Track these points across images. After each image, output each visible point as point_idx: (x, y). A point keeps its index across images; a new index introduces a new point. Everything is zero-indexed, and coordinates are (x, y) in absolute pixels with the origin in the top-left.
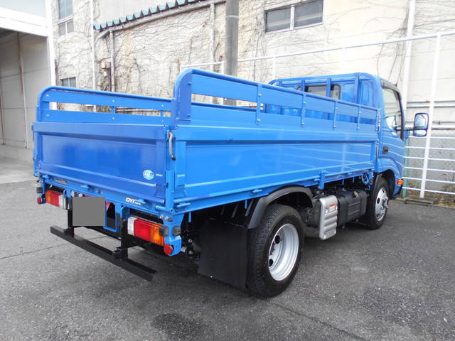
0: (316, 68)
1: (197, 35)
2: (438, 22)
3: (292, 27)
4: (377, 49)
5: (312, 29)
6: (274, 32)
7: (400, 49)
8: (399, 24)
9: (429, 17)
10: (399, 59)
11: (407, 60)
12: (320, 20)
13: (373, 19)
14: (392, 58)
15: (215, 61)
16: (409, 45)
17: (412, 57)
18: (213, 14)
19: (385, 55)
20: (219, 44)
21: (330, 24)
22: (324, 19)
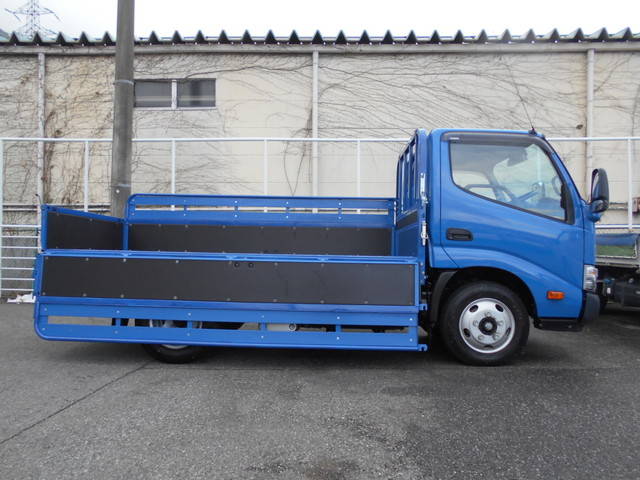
0: (209, 159)
1: (7, 93)
2: (339, 128)
3: (174, 106)
4: (283, 146)
5: (203, 113)
6: (149, 109)
7: (306, 149)
8: (303, 124)
9: (330, 121)
10: (306, 158)
11: (315, 161)
12: (213, 104)
13: (276, 114)
14: (299, 157)
15: (46, 137)
16: (315, 145)
17: (319, 158)
18: (42, 68)
19: (291, 153)
20: (52, 113)
21: (226, 111)
22: (217, 103)
